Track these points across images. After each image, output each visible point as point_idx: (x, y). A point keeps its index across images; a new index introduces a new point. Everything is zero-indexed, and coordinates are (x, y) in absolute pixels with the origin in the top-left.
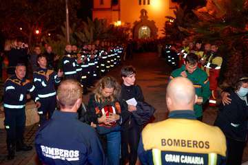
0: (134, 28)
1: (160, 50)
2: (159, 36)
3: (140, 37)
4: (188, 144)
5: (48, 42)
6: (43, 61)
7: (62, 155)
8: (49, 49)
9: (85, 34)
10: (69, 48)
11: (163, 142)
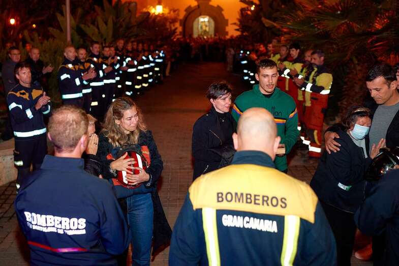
0: (186, 18)
1: (230, 59)
2: (230, 34)
3: (195, 36)
4: (255, 199)
5: (32, 40)
6: (24, 75)
7: (59, 226)
8: (35, 54)
9: (98, 28)
10: (70, 53)
11: (220, 197)
